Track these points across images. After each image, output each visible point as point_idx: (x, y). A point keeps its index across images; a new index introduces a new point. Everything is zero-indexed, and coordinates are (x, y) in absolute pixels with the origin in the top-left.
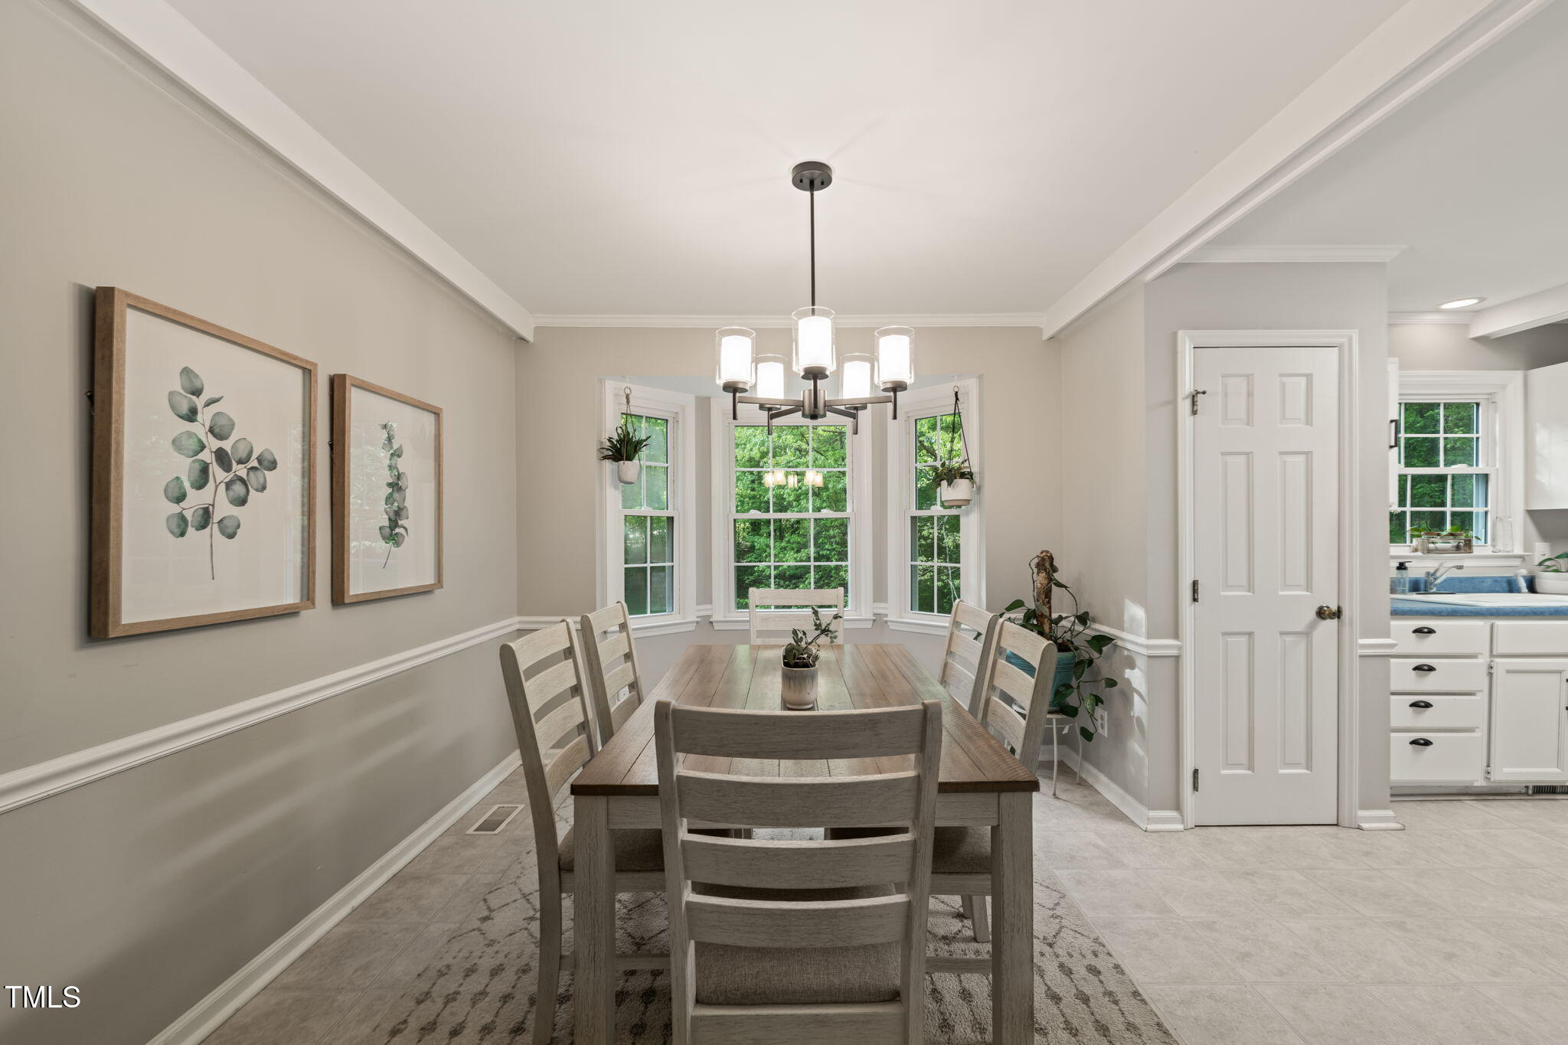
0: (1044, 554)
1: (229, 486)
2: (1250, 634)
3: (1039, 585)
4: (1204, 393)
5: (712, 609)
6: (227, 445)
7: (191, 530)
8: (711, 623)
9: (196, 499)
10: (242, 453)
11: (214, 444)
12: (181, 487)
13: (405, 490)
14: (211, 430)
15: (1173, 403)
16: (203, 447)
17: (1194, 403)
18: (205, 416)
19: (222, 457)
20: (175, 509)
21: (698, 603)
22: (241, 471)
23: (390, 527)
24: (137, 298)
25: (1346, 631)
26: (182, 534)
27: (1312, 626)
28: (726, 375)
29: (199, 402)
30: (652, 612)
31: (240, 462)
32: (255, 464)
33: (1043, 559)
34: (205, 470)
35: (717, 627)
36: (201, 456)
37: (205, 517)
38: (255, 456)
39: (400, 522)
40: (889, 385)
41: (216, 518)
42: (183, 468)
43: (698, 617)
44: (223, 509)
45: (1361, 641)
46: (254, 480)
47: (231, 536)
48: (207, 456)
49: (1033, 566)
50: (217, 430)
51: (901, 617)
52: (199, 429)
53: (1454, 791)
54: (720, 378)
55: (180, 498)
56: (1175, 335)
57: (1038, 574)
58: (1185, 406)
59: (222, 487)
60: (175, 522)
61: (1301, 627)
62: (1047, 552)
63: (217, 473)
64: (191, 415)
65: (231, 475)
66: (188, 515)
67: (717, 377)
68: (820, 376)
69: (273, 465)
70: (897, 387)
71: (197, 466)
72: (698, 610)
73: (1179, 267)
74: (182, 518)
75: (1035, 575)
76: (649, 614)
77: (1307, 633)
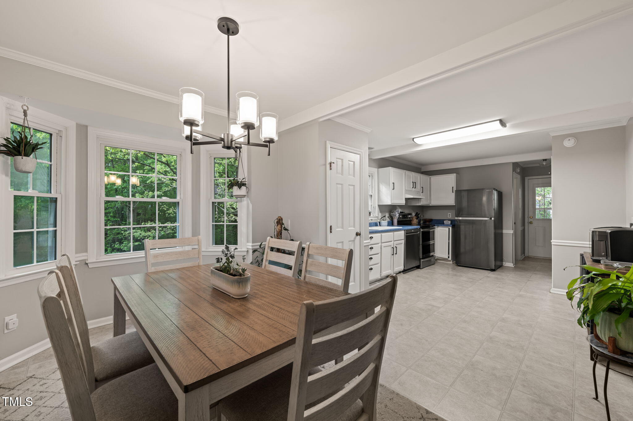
0: (279, 218)
2: (342, 242)
3: (278, 230)
4: (334, 163)
5: (87, 256)
8: (87, 264)
15: (325, 165)
17: (330, 166)
21: (76, 253)
25: (362, 239)
27: (355, 238)
28: (186, 114)
33: (280, 220)
35: (90, 266)
40: (268, 140)
43: (76, 261)
45: (365, 242)
49: (275, 223)
51: (207, 249)
53: (375, 281)
54: (181, 116)
56: (326, 141)
57: (277, 225)
58: (328, 166)
61: (352, 239)
62: (280, 217)
67: (180, 116)
68: (251, 127)
70: (271, 141)
72: (76, 257)
73: (329, 119)
75: (276, 226)
76: (35, 263)
77: (354, 241)
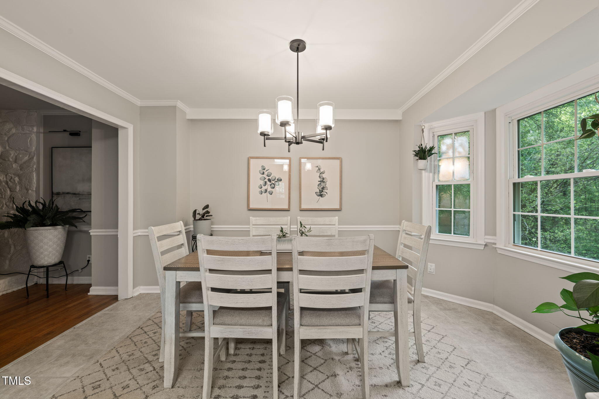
1: (270, 185)
6: (270, 178)
7: (263, 193)
8: (495, 248)
9: (264, 188)
10: (273, 179)
11: (268, 178)
12: (262, 186)
13: (326, 182)
14: (267, 175)
16: (265, 179)
18: (266, 173)
19: (269, 180)
20: (261, 190)
21: (486, 234)
22: (273, 182)
23: (320, 192)
24: (252, 157)
26: (262, 194)
29: (265, 171)
30: (454, 234)
31: (273, 180)
32: (277, 180)
34: (266, 182)
36: (265, 180)
37: (266, 191)
38: (276, 179)
39: (324, 191)
41: (268, 191)
42: (262, 183)
43: (485, 242)
44: (269, 189)
46: (277, 183)
47: (271, 194)
48: (266, 180)
50: (268, 175)
52: (265, 176)
55: (261, 188)
59: (269, 185)
60: (260, 192)
63: (268, 183)
64: (263, 173)
65: (271, 183)
66: (263, 191)
69: (281, 180)
71: (264, 182)
74: (262, 191)
76: (452, 234)
